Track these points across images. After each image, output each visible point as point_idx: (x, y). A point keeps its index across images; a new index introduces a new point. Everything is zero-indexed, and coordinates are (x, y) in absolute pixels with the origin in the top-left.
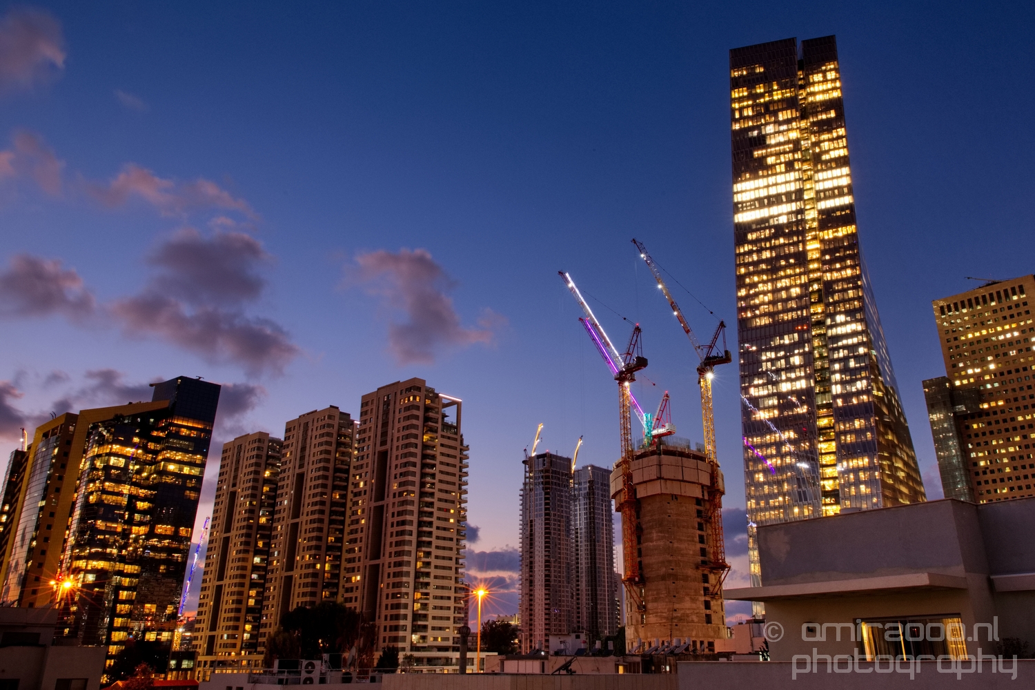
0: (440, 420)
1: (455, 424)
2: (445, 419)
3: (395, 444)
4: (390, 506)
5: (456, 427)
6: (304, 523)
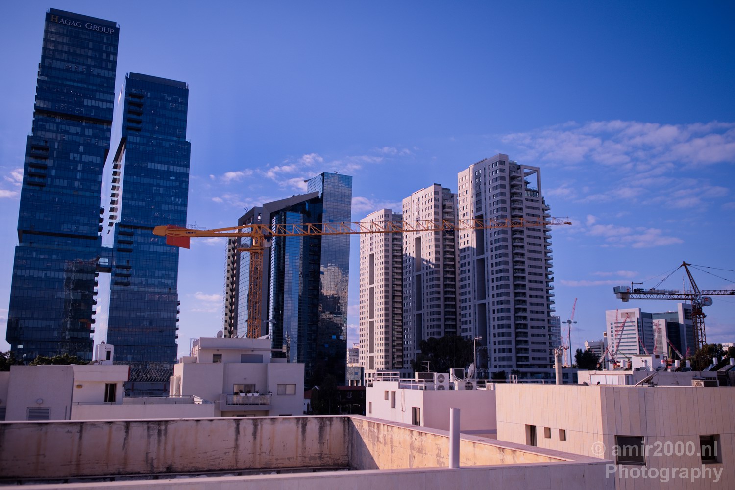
0: (524, 187)
1: (537, 189)
2: (528, 185)
3: (488, 209)
4: (490, 258)
5: (538, 192)
6: (425, 275)
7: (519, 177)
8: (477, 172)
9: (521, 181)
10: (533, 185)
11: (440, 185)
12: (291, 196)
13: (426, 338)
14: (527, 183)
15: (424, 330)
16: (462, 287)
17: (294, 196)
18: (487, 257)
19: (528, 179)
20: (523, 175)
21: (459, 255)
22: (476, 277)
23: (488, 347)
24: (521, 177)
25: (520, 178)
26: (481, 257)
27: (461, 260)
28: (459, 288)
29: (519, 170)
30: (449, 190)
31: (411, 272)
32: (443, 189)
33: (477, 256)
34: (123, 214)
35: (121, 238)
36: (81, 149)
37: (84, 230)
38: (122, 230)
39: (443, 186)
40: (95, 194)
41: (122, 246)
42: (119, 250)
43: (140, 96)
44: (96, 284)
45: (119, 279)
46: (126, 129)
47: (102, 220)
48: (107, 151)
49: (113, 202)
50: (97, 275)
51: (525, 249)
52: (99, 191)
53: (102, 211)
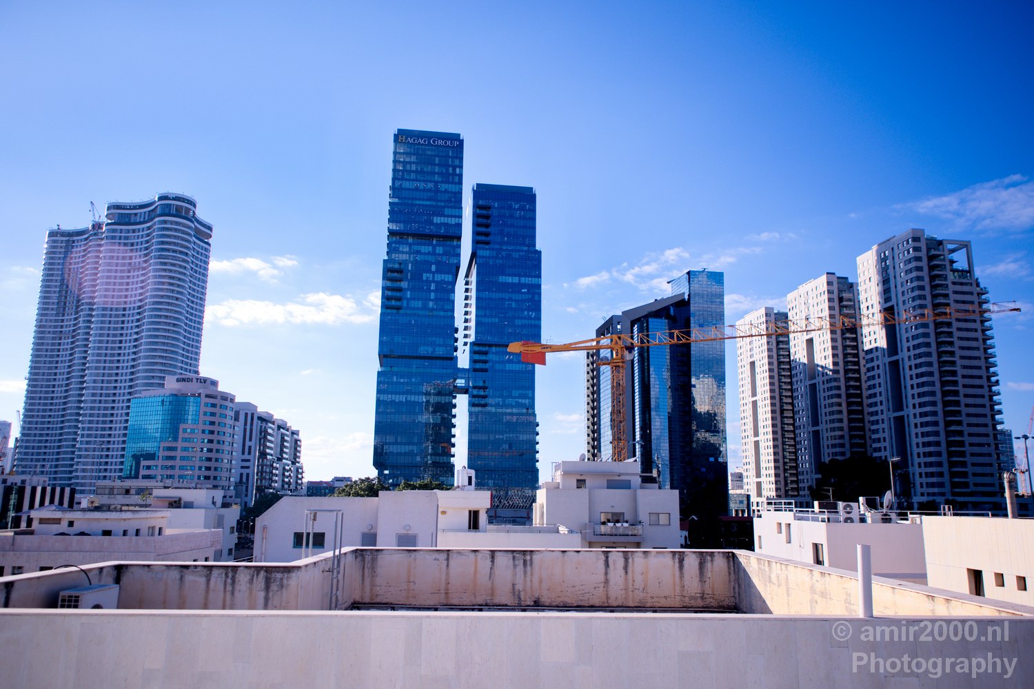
0: (948, 267)
1: (968, 269)
2: (954, 264)
3: (901, 299)
4: (906, 359)
5: (969, 272)
6: (821, 383)
7: (941, 255)
8: (882, 254)
9: (944, 260)
10: (962, 264)
11: (834, 274)
12: (653, 301)
13: (827, 459)
14: (952, 262)
15: (824, 450)
16: (870, 396)
17: (656, 300)
18: (902, 359)
19: (954, 256)
20: (946, 253)
21: (864, 358)
22: (889, 383)
23: (911, 470)
24: (944, 255)
25: (942, 257)
26: (895, 358)
27: (867, 363)
28: (867, 398)
29: (941, 247)
30: (846, 278)
31: (803, 381)
32: (838, 278)
33: (889, 357)
34: (477, 332)
35: (477, 357)
36: (433, 268)
37: (440, 351)
38: (478, 348)
39: (838, 274)
40: (449, 314)
41: (478, 366)
42: (475, 370)
43: (487, 208)
44: (455, 406)
45: (476, 401)
46: (476, 243)
47: (456, 340)
48: (458, 268)
49: (466, 321)
50: (455, 397)
51: (955, 345)
52: (453, 310)
53: (456, 330)
